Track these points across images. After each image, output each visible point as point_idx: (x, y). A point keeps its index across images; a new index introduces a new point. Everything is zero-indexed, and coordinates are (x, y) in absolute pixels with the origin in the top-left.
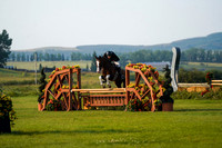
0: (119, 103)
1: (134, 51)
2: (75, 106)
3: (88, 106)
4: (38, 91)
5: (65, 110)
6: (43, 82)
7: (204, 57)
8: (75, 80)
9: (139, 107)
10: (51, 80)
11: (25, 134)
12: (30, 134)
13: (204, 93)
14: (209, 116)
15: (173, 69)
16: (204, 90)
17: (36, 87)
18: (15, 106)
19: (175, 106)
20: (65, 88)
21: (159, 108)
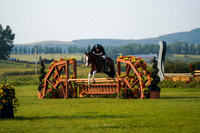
0: (111, 92)
1: (124, 45)
2: (72, 94)
3: (84, 94)
4: (38, 80)
5: (63, 97)
6: (43, 72)
7: (188, 50)
8: (72, 71)
9: (129, 95)
10: (50, 71)
11: (27, 119)
12: (31, 119)
13: (187, 82)
14: (193, 103)
15: (159, 60)
16: (188, 79)
17: (36, 77)
18: (18, 94)
19: (161, 94)
20: (63, 78)
21: (148, 96)
